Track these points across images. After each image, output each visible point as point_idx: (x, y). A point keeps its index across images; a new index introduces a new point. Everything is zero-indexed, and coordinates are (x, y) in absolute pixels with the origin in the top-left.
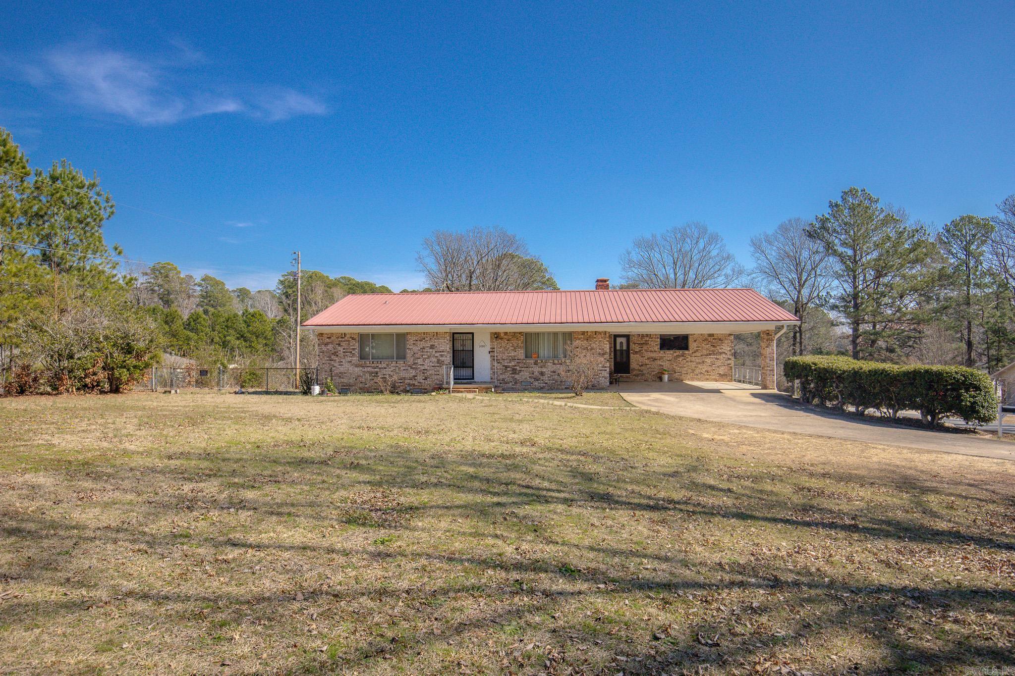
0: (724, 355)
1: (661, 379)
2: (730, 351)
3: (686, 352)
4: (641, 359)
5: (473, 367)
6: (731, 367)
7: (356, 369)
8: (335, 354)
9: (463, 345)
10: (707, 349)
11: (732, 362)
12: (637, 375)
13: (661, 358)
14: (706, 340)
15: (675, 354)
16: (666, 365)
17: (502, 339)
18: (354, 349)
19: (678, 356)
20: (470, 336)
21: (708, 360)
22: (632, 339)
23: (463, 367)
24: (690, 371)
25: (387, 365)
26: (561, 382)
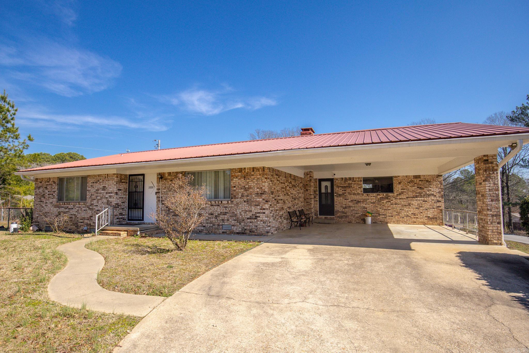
0: (433, 198)
1: (364, 221)
2: (439, 192)
3: (391, 194)
4: (344, 202)
5: (143, 208)
6: (441, 210)
7: (55, 209)
8: (43, 196)
9: (136, 187)
10: (413, 191)
11: (442, 205)
12: (341, 217)
13: (364, 201)
14: (412, 181)
15: (379, 197)
16: (370, 207)
17: (166, 179)
18: (54, 192)
19: (382, 199)
20: (141, 177)
21: (415, 203)
22: (336, 182)
23: (135, 208)
24: (395, 213)
25: (74, 206)
26: (218, 225)
